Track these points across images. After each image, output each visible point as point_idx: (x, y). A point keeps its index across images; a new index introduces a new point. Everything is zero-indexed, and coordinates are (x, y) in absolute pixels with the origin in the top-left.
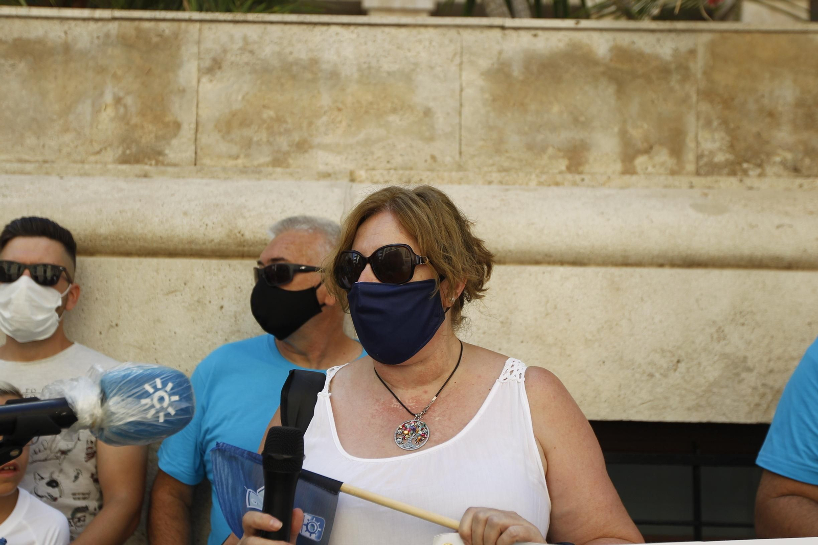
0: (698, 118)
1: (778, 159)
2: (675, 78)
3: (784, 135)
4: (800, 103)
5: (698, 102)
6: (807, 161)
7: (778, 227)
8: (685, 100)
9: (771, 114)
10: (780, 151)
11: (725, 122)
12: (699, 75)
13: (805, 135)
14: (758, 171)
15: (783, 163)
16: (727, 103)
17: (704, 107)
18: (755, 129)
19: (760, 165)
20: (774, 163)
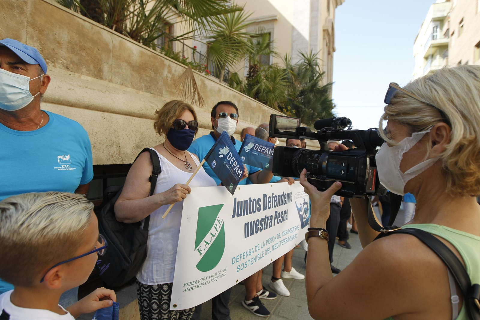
0: (27, 34)
1: (61, 62)
2: (16, 11)
3: (63, 53)
4: (70, 42)
5: (27, 26)
6: (71, 65)
7: (69, 89)
8: (21, 23)
9: (59, 43)
10: (61, 59)
11: (39, 39)
12: (28, 14)
13: (71, 55)
14: (53, 64)
15: (63, 64)
16: (41, 32)
17: (30, 29)
18: (52, 47)
19: (53, 62)
20: (59, 63)
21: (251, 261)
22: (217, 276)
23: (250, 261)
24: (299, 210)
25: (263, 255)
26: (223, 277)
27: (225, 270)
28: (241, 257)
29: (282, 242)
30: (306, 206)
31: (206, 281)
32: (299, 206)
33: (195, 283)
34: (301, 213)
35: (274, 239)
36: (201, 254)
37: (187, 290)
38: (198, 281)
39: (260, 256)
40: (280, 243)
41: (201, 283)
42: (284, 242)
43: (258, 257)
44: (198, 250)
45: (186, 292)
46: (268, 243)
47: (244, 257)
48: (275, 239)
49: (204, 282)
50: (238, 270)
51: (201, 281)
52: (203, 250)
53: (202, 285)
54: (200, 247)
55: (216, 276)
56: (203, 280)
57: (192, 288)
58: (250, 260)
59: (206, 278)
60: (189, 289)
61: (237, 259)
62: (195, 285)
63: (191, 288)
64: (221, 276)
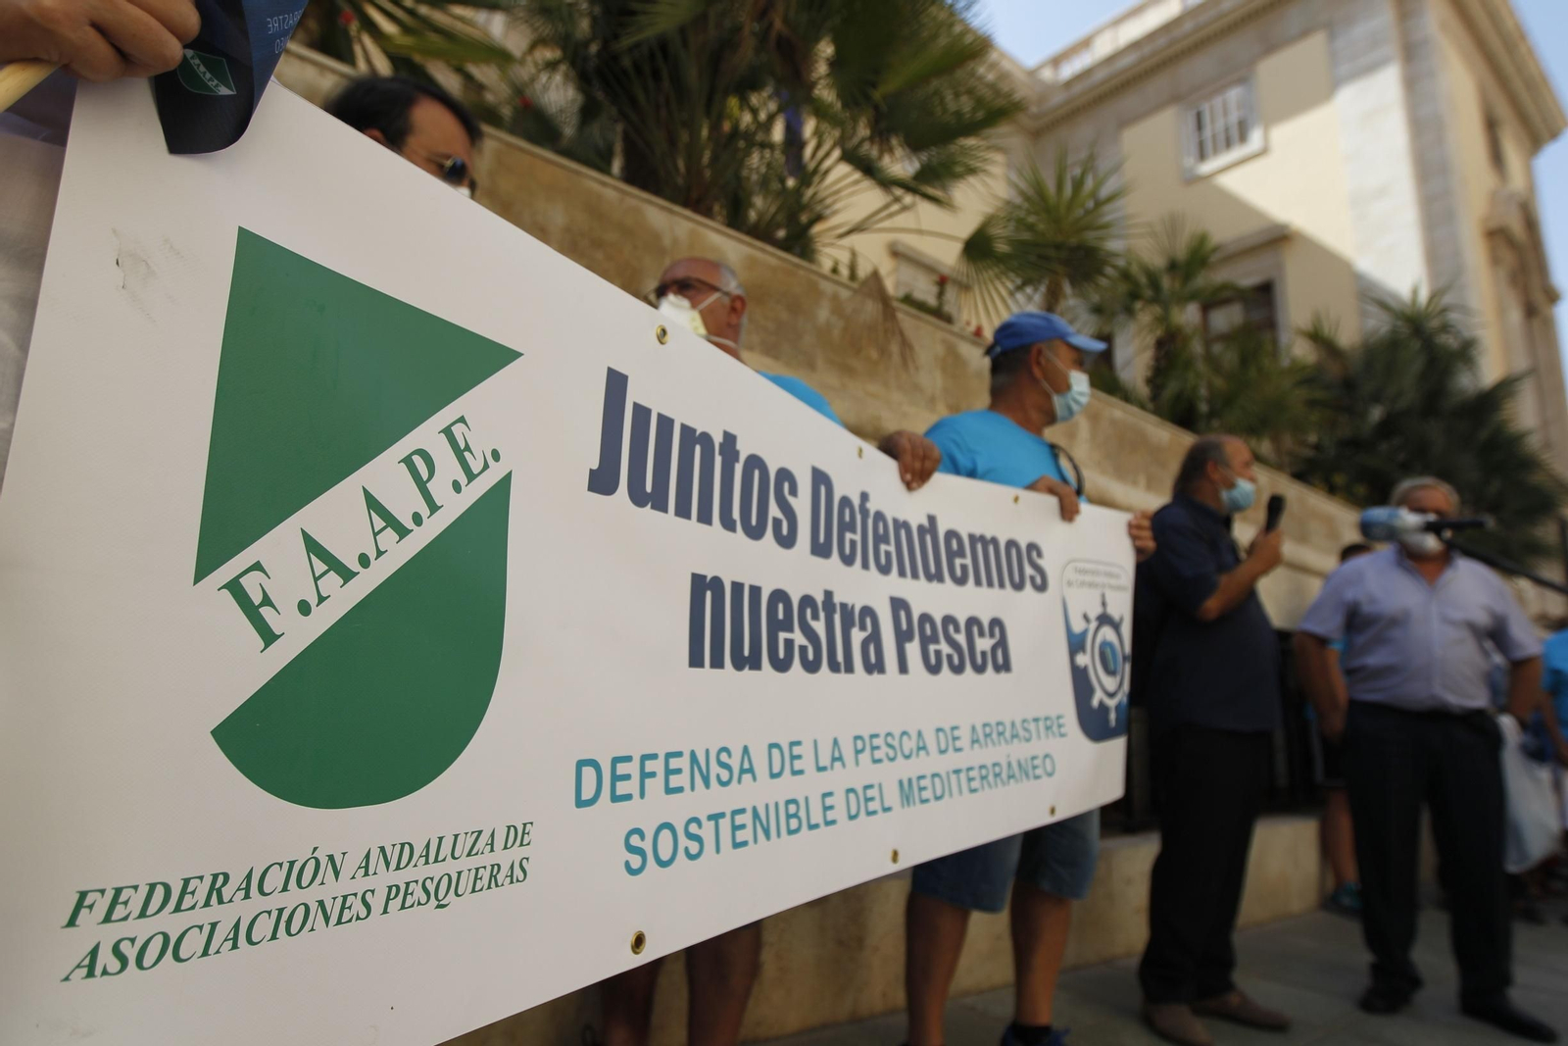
21: (735, 828)
22: (451, 867)
23: (725, 824)
24: (1076, 644)
25: (830, 815)
26: (508, 889)
27: (518, 835)
28: (645, 775)
29: (970, 780)
30: (1107, 633)
31: (329, 890)
32: (1078, 626)
33: (201, 896)
34: (1082, 660)
35: (909, 745)
36: (269, 637)
37: (106, 958)
38: (237, 879)
39: (802, 814)
40: (953, 777)
41: (274, 902)
42: (983, 778)
43: (789, 817)
44: (235, 587)
45: (98, 981)
46: (865, 757)
47: (675, 781)
48: (919, 749)
49: (311, 896)
50: (636, 861)
51: (275, 879)
52: (287, 604)
53: (284, 923)
54: (257, 567)
55: (436, 870)
56: (294, 874)
57: (172, 947)
58: (722, 815)
59: (324, 861)
60: (130, 951)
61: (616, 778)
62: (204, 916)
63: (158, 941)
64: (485, 874)
